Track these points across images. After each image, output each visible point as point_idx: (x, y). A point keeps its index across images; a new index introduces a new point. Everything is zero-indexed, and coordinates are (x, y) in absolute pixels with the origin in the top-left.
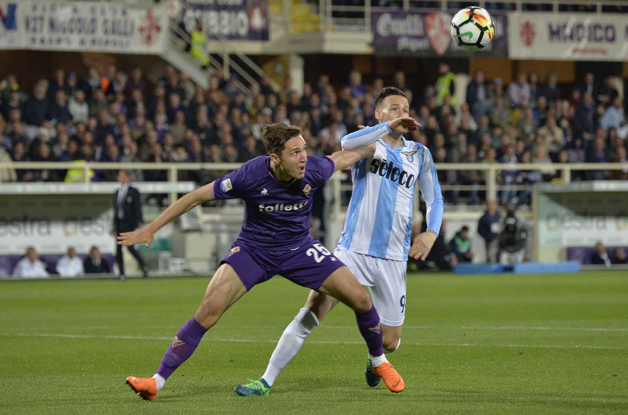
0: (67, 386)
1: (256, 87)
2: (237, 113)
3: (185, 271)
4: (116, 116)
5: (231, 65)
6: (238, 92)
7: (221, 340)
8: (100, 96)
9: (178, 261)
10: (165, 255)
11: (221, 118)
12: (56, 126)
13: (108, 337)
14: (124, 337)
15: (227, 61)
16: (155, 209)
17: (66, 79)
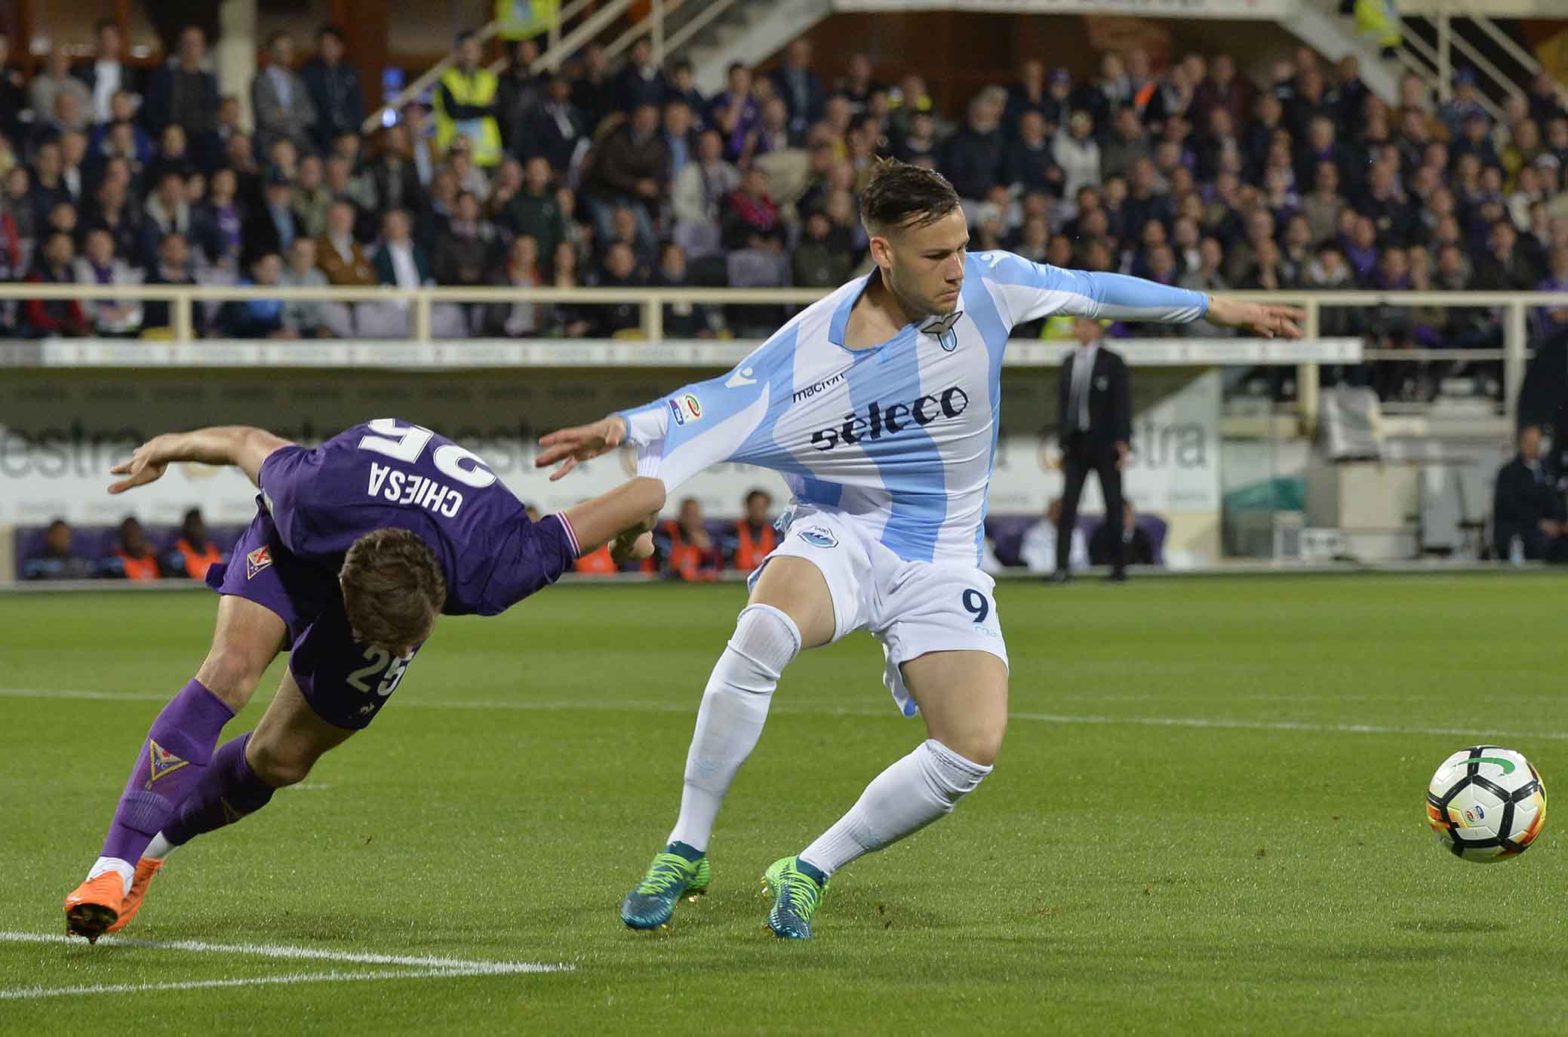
0: (1050, 842)
1: (1518, 101)
2: (1470, 165)
3: (1338, 558)
4: (1168, 174)
5: (1454, 42)
6: (1474, 112)
7: (1430, 731)
8: (1130, 123)
9: (1321, 535)
10: (1289, 519)
11: (1429, 177)
12: (1022, 198)
13: (1147, 721)
14: (1190, 722)
15: (1445, 34)
16: (1264, 405)
17: (1047, 82)
